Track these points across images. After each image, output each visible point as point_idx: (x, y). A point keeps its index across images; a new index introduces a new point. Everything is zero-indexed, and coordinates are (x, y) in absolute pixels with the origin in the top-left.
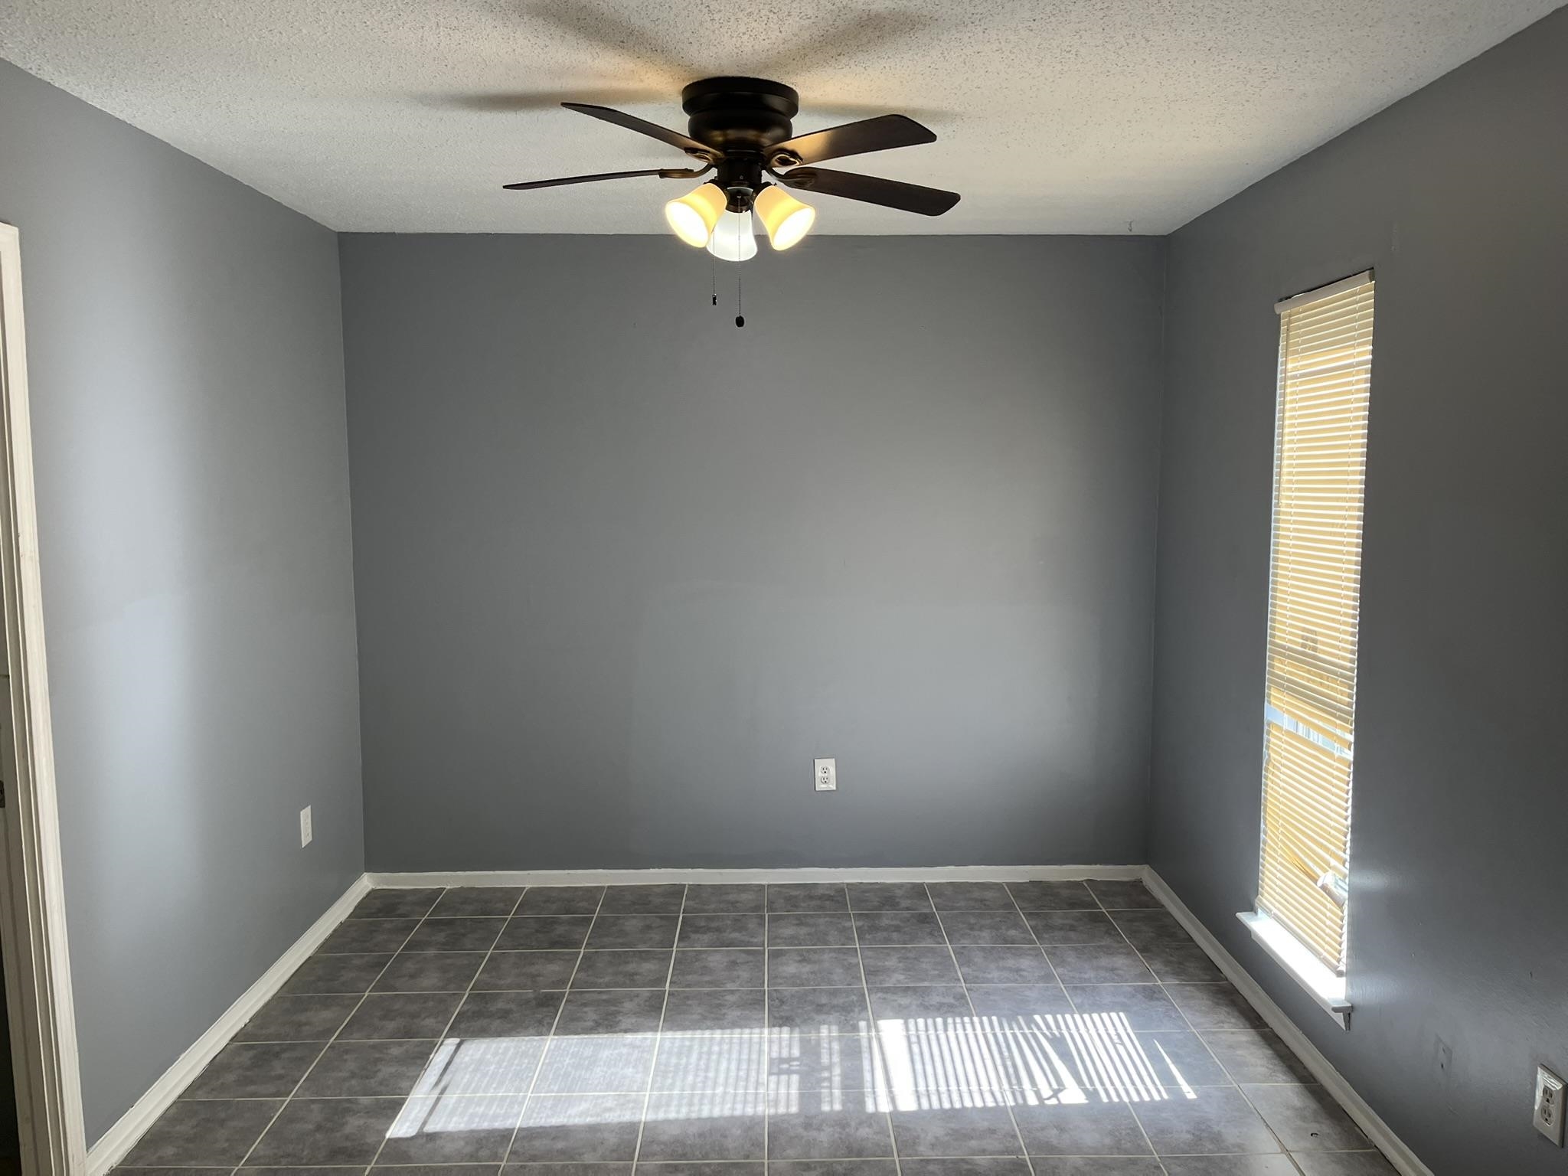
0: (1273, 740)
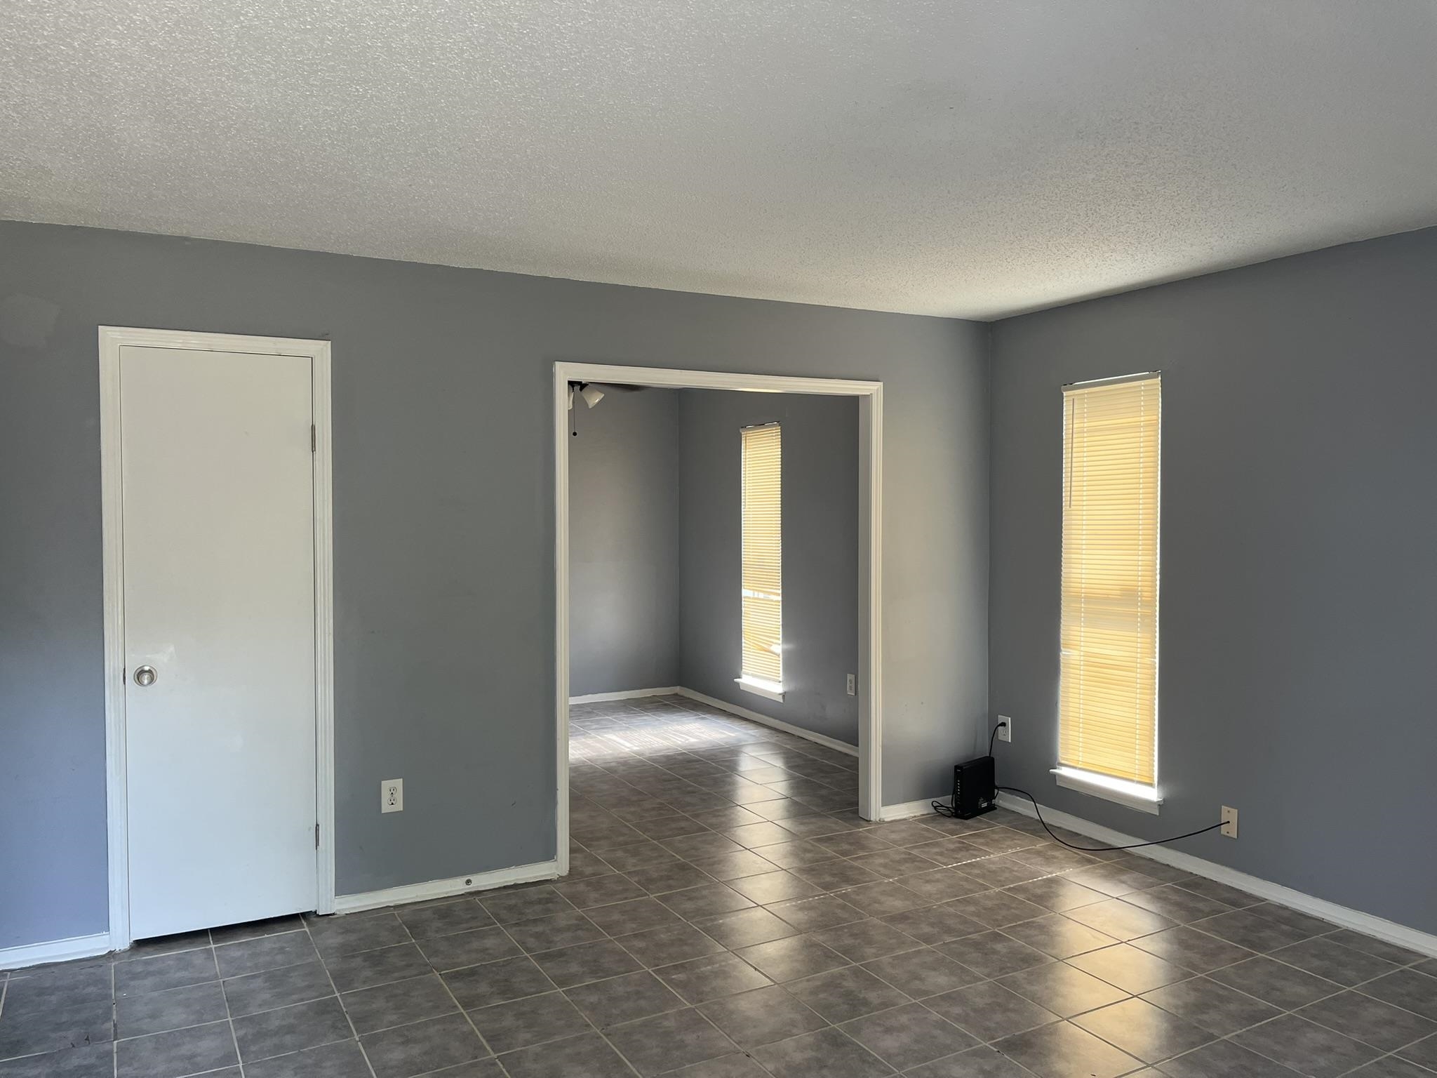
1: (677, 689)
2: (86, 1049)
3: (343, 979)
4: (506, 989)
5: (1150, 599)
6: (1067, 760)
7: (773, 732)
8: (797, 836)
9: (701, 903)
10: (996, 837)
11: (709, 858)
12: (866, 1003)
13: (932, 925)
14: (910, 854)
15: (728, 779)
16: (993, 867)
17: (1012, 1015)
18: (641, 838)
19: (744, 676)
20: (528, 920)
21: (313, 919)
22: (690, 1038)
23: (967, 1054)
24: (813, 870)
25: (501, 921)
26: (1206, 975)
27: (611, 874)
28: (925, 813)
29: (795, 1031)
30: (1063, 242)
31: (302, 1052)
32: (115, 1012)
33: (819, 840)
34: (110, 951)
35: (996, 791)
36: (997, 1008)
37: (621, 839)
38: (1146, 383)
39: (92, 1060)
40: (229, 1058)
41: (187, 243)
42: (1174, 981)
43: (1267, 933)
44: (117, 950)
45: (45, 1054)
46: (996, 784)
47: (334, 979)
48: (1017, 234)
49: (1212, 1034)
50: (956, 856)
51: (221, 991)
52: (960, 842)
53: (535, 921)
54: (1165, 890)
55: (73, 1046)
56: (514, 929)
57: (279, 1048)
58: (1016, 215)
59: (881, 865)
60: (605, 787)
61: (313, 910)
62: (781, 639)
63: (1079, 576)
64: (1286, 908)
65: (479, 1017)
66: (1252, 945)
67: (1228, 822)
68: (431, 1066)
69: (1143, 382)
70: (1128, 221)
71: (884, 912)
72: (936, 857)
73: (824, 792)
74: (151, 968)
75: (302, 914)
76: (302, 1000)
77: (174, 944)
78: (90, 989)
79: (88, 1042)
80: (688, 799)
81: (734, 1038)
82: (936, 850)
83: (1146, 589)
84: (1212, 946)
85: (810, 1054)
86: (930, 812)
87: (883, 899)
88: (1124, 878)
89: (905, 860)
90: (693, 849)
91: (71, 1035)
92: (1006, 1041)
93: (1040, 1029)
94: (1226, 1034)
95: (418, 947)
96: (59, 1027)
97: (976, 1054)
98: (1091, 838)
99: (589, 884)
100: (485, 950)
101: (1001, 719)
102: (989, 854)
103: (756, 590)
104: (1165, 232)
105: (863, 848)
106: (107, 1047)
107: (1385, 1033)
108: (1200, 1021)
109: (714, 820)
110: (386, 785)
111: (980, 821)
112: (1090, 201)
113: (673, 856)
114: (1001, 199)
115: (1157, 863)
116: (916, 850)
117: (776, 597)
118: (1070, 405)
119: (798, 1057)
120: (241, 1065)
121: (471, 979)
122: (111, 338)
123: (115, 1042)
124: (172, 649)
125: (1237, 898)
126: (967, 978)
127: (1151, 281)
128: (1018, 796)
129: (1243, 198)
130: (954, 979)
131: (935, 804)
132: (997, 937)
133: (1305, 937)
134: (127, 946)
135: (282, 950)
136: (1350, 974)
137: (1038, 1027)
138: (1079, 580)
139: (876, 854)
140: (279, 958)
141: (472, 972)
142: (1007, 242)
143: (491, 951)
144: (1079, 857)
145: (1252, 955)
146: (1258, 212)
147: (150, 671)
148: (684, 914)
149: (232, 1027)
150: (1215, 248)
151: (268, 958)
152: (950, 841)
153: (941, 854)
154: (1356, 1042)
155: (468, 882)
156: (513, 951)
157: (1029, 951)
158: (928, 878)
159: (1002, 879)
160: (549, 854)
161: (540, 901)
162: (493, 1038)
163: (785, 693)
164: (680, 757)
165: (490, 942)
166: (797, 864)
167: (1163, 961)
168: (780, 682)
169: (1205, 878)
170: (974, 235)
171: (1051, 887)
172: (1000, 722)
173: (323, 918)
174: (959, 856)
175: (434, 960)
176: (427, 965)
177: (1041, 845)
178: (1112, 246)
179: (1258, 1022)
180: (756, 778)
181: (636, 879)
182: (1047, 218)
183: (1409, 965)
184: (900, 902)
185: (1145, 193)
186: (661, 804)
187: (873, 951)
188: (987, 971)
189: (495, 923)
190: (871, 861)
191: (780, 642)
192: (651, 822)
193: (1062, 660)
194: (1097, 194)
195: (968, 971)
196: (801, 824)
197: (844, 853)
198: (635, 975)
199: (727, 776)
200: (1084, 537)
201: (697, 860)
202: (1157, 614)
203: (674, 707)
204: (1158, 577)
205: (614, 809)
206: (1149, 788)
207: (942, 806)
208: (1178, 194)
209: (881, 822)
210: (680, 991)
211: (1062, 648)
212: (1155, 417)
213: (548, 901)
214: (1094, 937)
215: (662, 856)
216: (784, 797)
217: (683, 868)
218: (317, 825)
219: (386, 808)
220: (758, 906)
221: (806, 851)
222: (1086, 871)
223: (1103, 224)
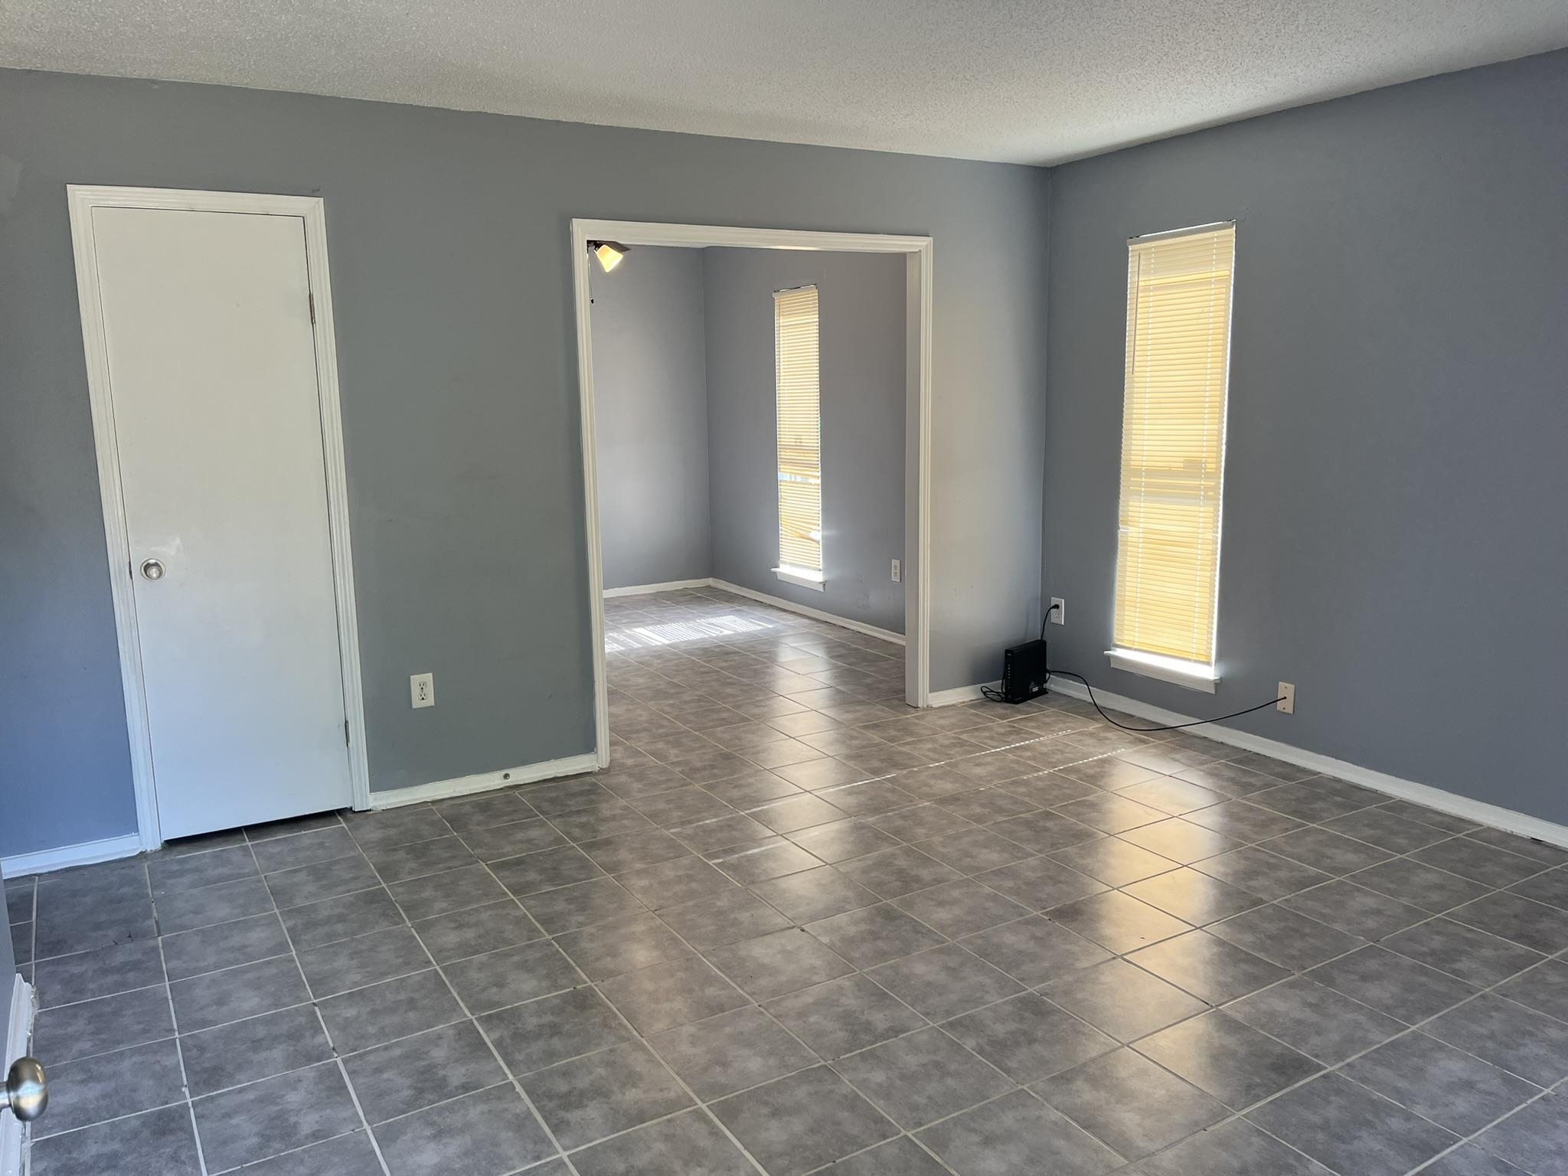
0: (783, 494)
1: (711, 581)
2: (129, 946)
3: (387, 871)
4: (555, 875)
5: (1214, 471)
6: (1122, 641)
7: (814, 622)
8: (843, 724)
9: (748, 791)
10: (1047, 720)
11: (753, 747)
12: (918, 879)
13: (983, 806)
14: (959, 738)
15: (769, 670)
16: (1045, 749)
17: (1064, 887)
18: (682, 730)
19: (781, 565)
20: (572, 812)
21: (350, 815)
22: (744, 916)
23: (1019, 922)
24: (861, 756)
25: (543, 813)
26: (1256, 845)
27: (652, 764)
28: (974, 698)
29: (848, 907)
30: (1134, 73)
31: (356, 939)
32: (155, 911)
33: (866, 727)
34: (141, 852)
35: (1047, 675)
36: (1049, 880)
37: (661, 731)
38: (1220, 234)
39: (139, 956)
40: (282, 947)
41: (156, 87)
42: (1224, 851)
43: (1319, 805)
44: (149, 850)
45: (88, 952)
46: (1048, 667)
47: (379, 871)
48: (1085, 64)
49: (1261, 899)
50: (1007, 740)
51: (264, 886)
52: (1010, 726)
53: (578, 812)
54: (1219, 766)
55: (116, 944)
56: (558, 820)
57: (330, 936)
58: (1084, 42)
59: (929, 750)
60: (641, 680)
61: (348, 806)
62: (821, 525)
63: (1140, 448)
64: (1339, 781)
65: (532, 902)
66: (1303, 816)
67: (1285, 698)
68: (486, 947)
69: (1216, 234)
70: (1207, 48)
71: (934, 795)
72: (986, 741)
73: (868, 681)
74: (188, 866)
75: (336, 810)
76: (349, 891)
77: (207, 843)
78: (125, 890)
79: (130, 939)
80: (729, 690)
81: (787, 915)
82: (987, 734)
83: (1209, 460)
84: (1263, 817)
85: (863, 927)
86: (980, 697)
87: (932, 782)
88: (1178, 756)
89: (954, 745)
90: (737, 738)
91: (112, 933)
92: (1057, 910)
93: (1091, 897)
94: (1275, 899)
95: (461, 840)
96: (98, 926)
97: (1027, 922)
98: (1145, 719)
99: (630, 775)
100: (529, 841)
101: (1054, 601)
102: (1039, 736)
103: (793, 473)
104: (1247, 60)
105: (911, 734)
106: (151, 943)
107: (1435, 897)
108: (1248, 888)
109: (756, 711)
110: (416, 679)
111: (1030, 705)
112: (1167, 26)
113: (716, 746)
114: (1069, 24)
115: (1211, 741)
116: (965, 735)
117: (815, 479)
118: (1135, 261)
119: (852, 930)
120: (294, 953)
121: (518, 868)
122: (81, 198)
123: (160, 938)
124: (178, 541)
125: (1290, 771)
126: (1020, 855)
127: (1229, 117)
128: (1070, 679)
129: (1331, 23)
130: (1006, 855)
131: (985, 689)
132: (1048, 815)
133: (1358, 807)
134: (159, 846)
135: (321, 845)
136: (1402, 841)
137: (1088, 896)
138: (1141, 453)
139: (924, 740)
140: (320, 852)
141: (519, 862)
142: (1073, 74)
143: (536, 842)
144: (1131, 737)
145: (1305, 825)
146: (1347, 39)
147: (156, 564)
148: (731, 801)
149: (280, 918)
150: (1300, 79)
151: (308, 853)
152: (999, 725)
153: (992, 738)
154: (1406, 906)
155: (506, 776)
156: (558, 840)
157: (1081, 827)
158: (977, 762)
159: (1054, 760)
160: (588, 745)
161: (582, 793)
162: (548, 921)
163: (826, 582)
164: (717, 650)
165: (534, 833)
166: (844, 751)
167: (1216, 834)
168: (820, 570)
169: (1259, 754)
170: (1037, 67)
171: (1103, 767)
172: (1053, 604)
173: (360, 814)
174: (1010, 740)
175: (478, 851)
176: (472, 856)
177: (1093, 727)
178: (1189, 77)
179: (1308, 887)
180: (797, 669)
181: (680, 769)
182: (1119, 45)
183: (1465, 833)
184: (950, 785)
185: (1227, 15)
186: (701, 696)
187: (924, 831)
188: (1038, 847)
189: (537, 815)
190: (920, 746)
191: (820, 528)
192: (689, 713)
193: (1120, 538)
194: (1174, 16)
195: (1020, 848)
196: (847, 712)
197: (892, 740)
198: (685, 861)
199: (768, 667)
200: (1147, 406)
201: (742, 750)
202: (1222, 486)
203: (708, 600)
204: (1224, 447)
205: (653, 702)
206: (1206, 667)
207: (992, 691)
208: (1262, 18)
209: (929, 708)
210: (730, 873)
211: (1120, 526)
212: (1227, 273)
213: (590, 792)
214: (1146, 812)
215: (704, 746)
216: (827, 686)
217: (727, 757)
218: (346, 722)
219: (417, 703)
220: (806, 791)
221: (852, 738)
222: (1139, 751)
223: (1180, 51)
